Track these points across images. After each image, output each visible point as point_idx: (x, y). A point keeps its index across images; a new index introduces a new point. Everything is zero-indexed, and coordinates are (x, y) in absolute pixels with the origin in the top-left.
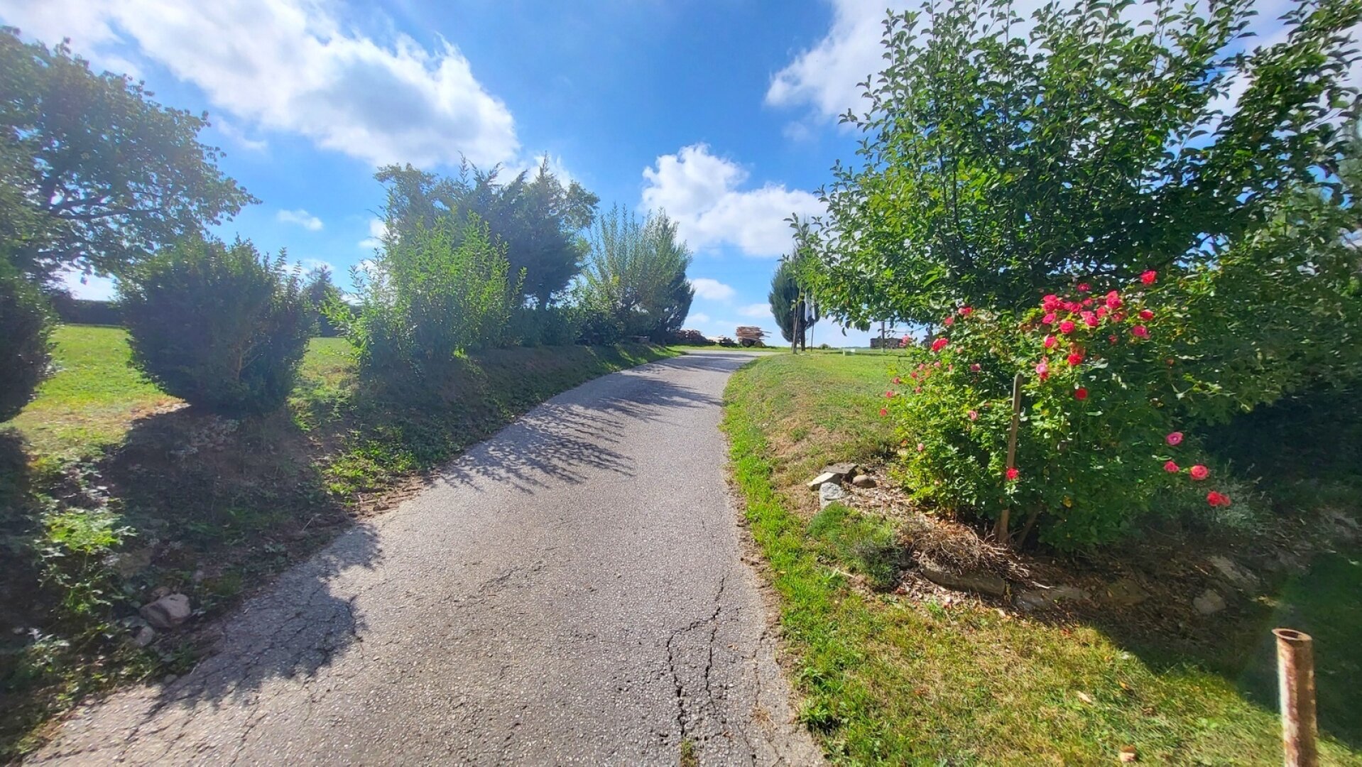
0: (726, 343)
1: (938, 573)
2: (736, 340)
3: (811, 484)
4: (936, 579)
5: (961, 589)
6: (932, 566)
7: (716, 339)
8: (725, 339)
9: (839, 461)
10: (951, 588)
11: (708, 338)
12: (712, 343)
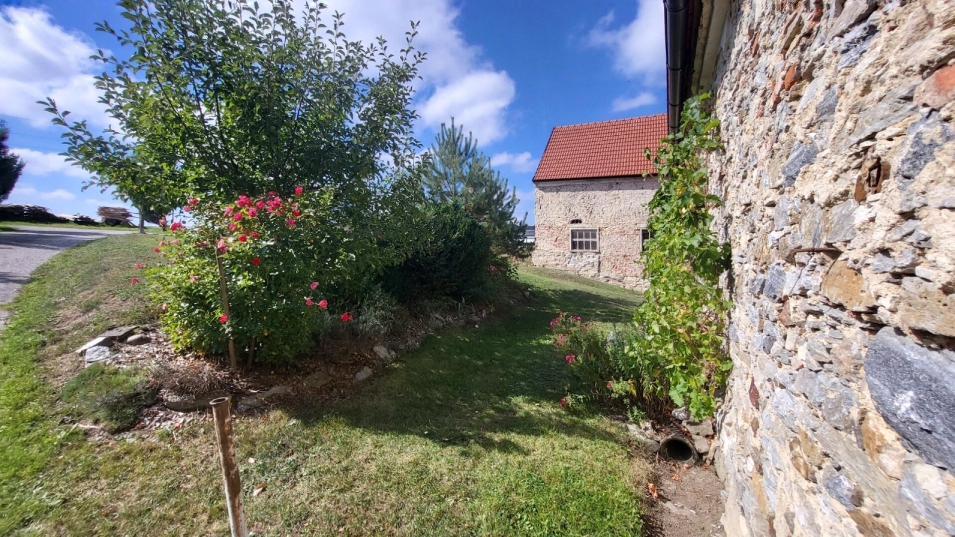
0: (85, 221)
1: (177, 402)
2: (99, 219)
3: (79, 351)
4: (176, 407)
5: (194, 410)
6: (173, 398)
7: (70, 217)
8: (81, 218)
9: (121, 326)
10: (187, 411)
11: (58, 215)
12: (63, 221)
